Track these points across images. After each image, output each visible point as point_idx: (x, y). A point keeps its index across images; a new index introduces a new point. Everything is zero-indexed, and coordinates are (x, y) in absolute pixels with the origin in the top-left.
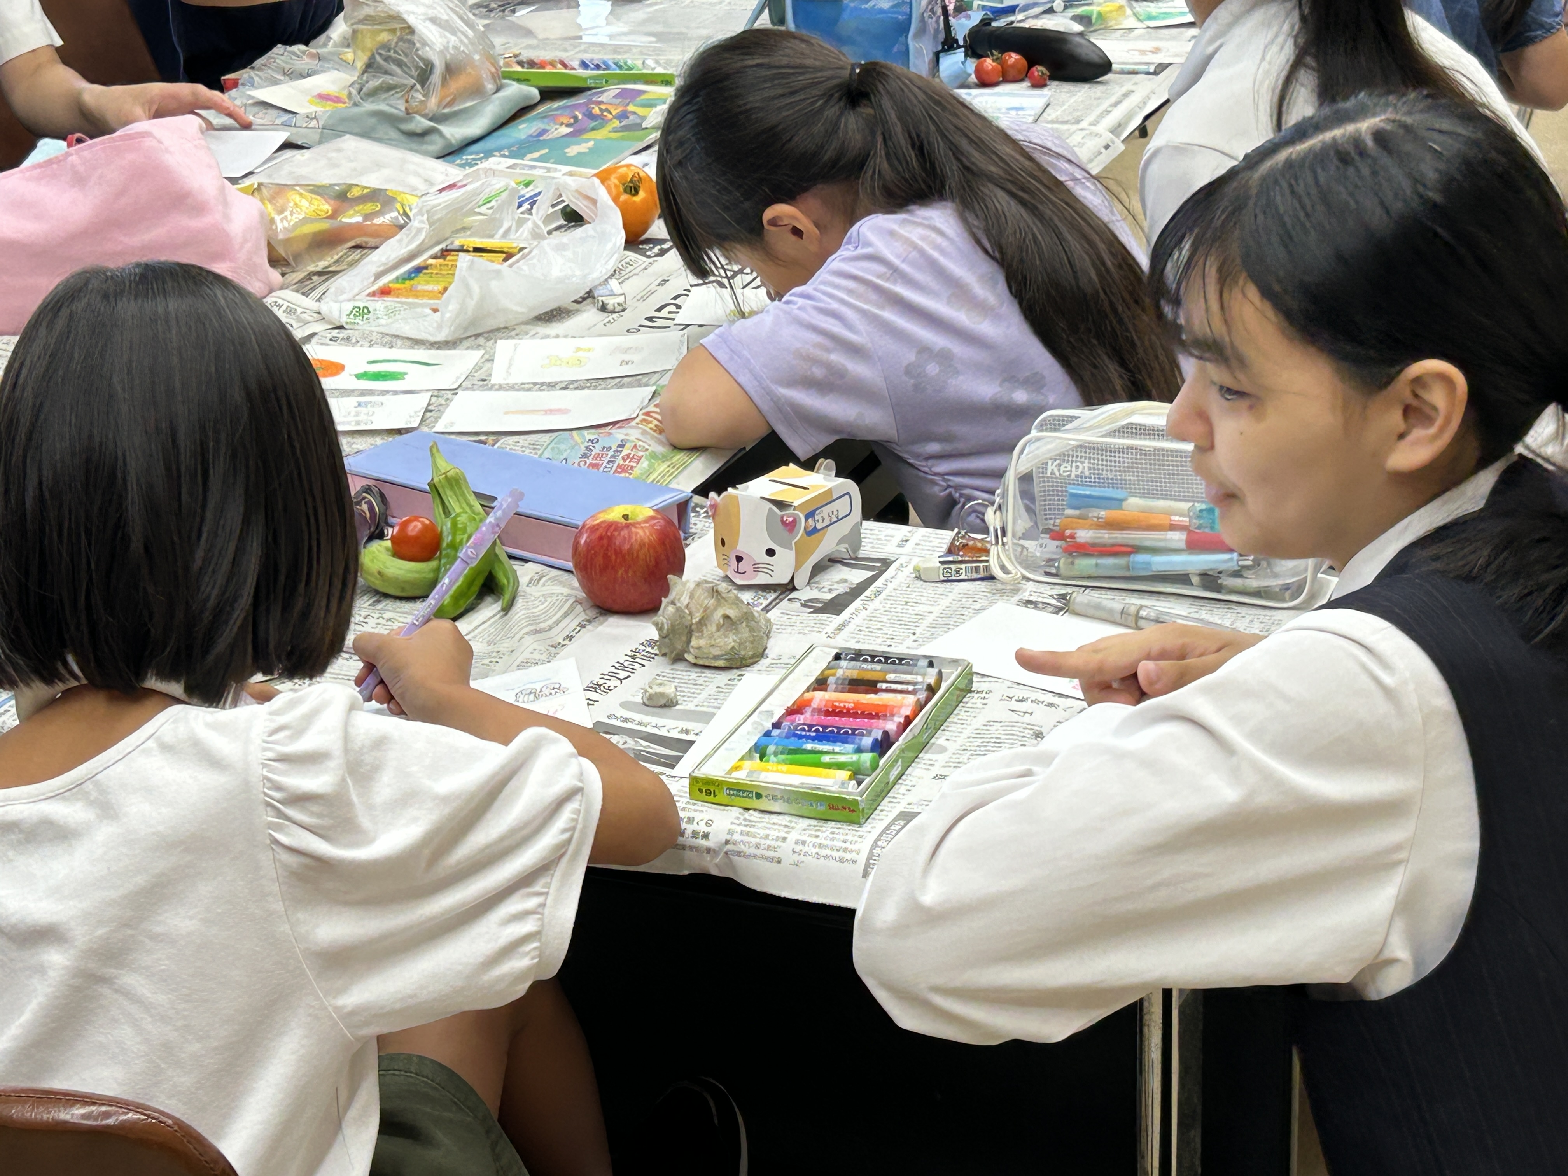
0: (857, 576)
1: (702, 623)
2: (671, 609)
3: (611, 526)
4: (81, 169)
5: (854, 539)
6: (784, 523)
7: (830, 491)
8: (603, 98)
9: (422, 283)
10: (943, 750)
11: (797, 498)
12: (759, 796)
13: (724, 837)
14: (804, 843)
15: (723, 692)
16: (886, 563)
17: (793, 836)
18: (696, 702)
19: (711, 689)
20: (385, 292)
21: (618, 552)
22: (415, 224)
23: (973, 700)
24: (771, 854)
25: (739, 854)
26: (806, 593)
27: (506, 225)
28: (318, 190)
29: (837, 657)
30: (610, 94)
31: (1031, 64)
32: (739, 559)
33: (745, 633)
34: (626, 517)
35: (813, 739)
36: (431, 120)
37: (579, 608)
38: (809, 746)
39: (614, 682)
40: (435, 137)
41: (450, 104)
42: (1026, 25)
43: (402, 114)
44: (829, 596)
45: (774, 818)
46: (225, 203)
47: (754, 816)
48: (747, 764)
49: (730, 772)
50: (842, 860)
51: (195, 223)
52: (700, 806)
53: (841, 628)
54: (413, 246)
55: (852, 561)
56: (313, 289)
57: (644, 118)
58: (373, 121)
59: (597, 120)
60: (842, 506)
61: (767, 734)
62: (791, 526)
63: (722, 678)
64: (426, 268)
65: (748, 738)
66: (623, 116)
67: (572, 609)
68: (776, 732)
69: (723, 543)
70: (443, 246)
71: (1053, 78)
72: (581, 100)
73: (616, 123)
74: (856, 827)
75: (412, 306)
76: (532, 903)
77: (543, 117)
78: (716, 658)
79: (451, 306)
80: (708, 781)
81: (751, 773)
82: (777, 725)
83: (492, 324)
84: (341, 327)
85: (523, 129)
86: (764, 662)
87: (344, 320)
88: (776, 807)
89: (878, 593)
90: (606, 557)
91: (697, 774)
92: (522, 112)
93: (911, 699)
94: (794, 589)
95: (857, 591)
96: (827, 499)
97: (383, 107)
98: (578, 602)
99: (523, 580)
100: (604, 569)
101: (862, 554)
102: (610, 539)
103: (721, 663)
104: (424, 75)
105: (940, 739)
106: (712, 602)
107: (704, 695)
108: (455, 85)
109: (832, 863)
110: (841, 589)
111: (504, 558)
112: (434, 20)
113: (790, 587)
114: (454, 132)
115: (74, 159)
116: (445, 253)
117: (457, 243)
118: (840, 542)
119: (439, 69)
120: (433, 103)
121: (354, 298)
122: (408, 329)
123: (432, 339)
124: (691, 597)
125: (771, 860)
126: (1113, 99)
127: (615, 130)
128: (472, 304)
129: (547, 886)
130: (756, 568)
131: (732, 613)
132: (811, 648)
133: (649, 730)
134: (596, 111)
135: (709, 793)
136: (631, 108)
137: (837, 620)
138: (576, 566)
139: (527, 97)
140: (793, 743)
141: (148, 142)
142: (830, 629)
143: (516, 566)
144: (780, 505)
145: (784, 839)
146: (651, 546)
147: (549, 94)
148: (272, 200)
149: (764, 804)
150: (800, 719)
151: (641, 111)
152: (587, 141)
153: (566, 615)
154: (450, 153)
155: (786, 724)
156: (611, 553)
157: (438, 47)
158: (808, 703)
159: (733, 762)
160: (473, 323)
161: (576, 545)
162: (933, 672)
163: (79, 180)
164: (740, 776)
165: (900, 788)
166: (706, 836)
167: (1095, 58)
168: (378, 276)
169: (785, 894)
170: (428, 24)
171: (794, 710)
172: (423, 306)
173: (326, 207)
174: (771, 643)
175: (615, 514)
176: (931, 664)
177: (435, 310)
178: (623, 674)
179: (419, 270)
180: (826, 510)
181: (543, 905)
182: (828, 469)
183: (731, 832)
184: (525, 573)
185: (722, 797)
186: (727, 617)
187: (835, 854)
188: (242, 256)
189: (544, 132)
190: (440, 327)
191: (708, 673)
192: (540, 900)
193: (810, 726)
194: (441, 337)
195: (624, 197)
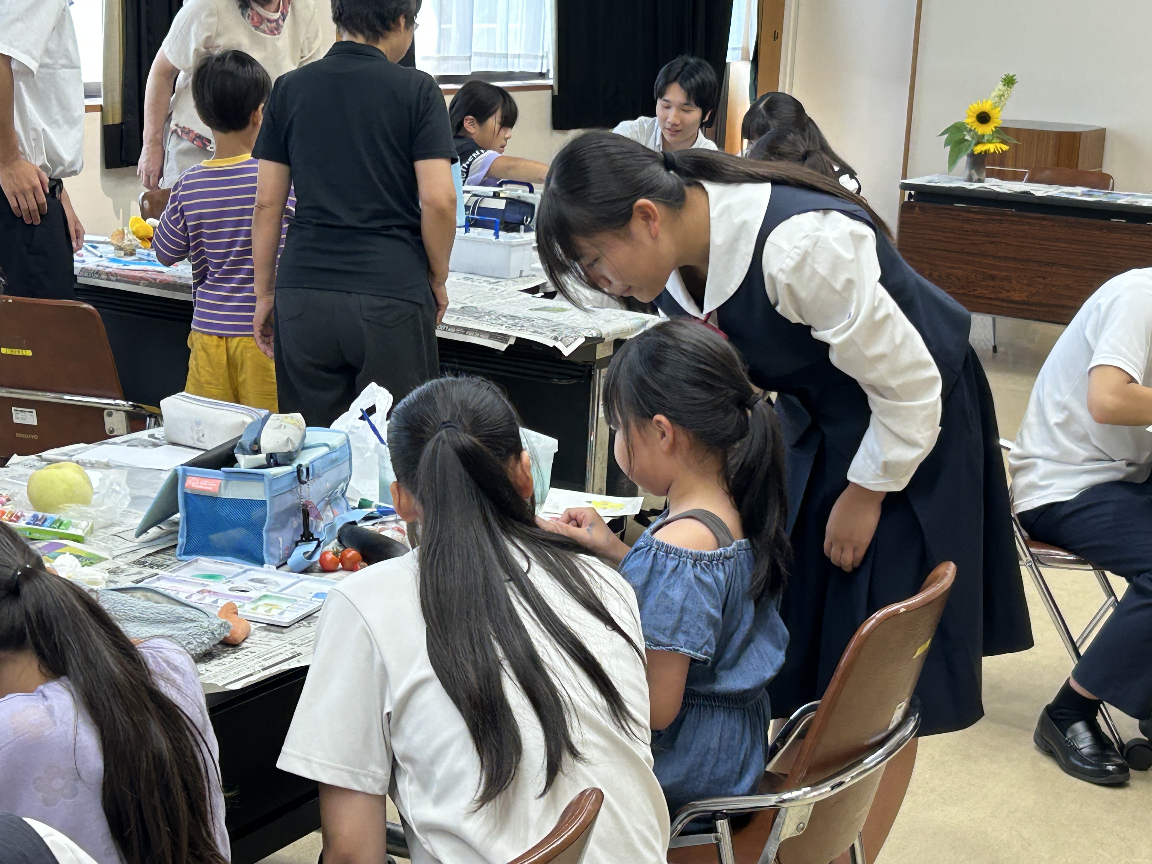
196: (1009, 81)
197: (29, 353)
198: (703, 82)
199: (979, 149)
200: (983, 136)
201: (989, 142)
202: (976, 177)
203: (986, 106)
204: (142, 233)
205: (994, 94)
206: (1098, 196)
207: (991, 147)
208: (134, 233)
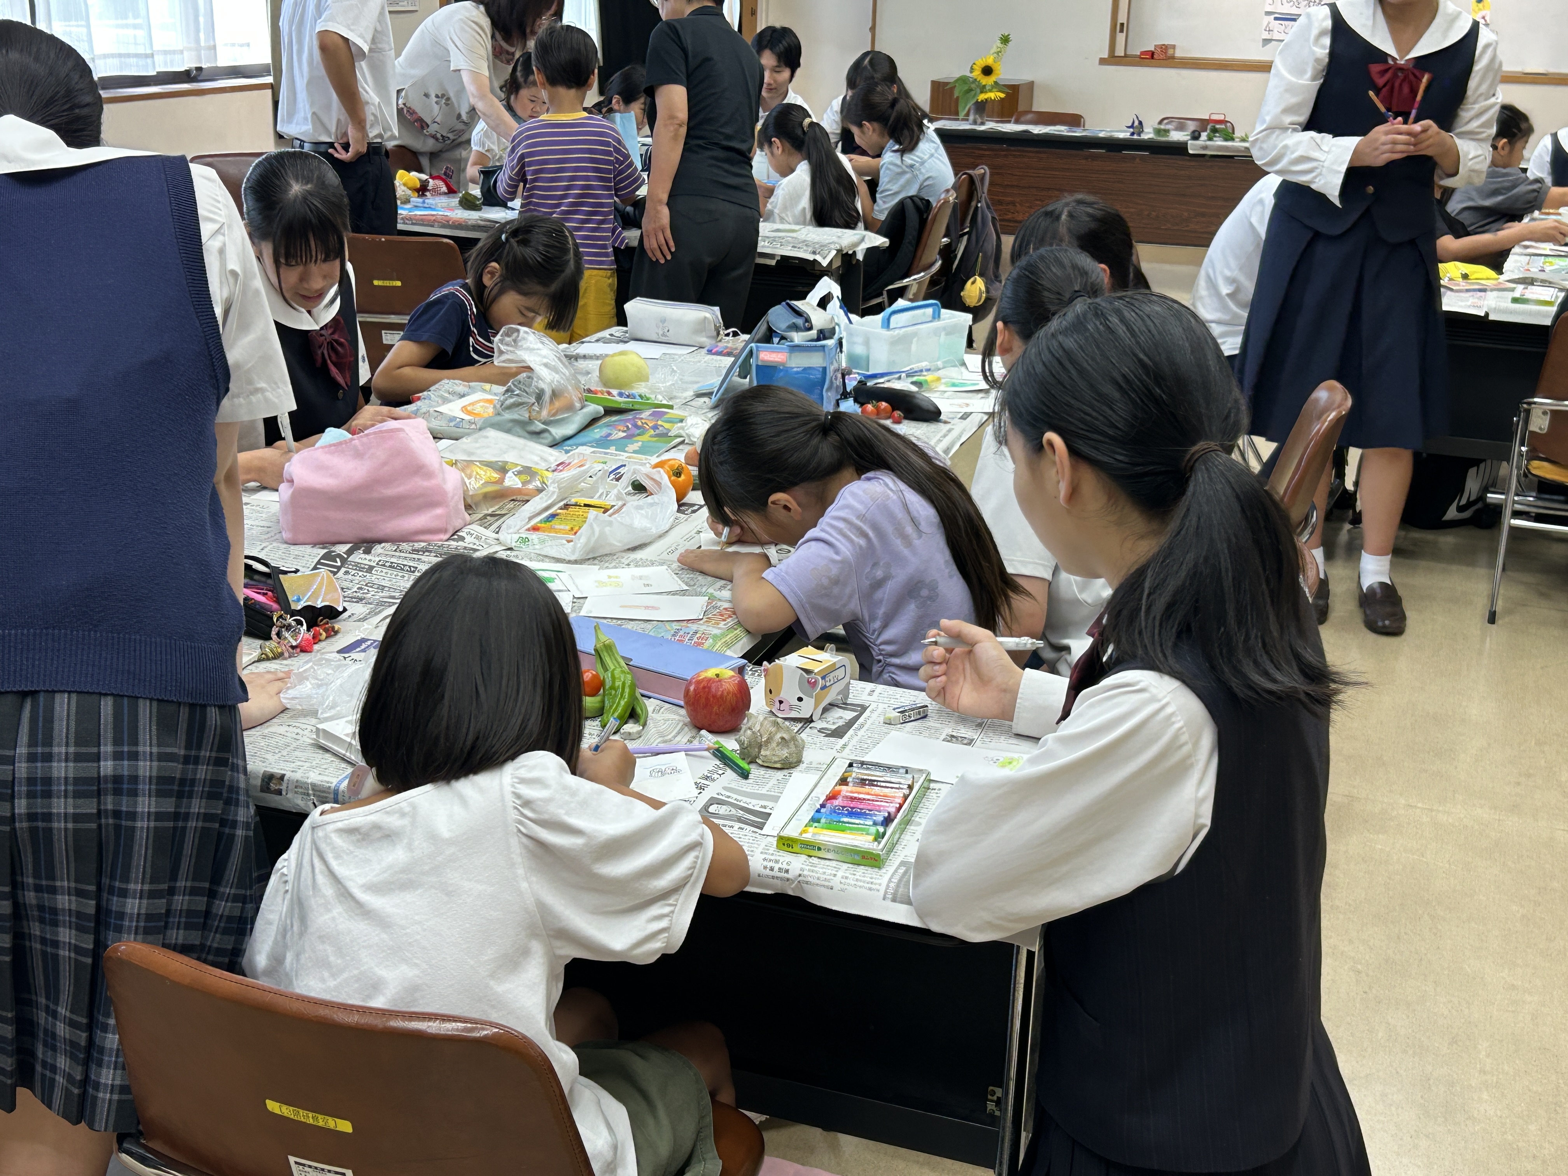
0: (849, 715)
1: (768, 741)
2: (749, 732)
3: (709, 680)
4: (360, 448)
5: (845, 692)
6: (809, 682)
7: (834, 664)
8: (643, 416)
9: (555, 523)
10: (919, 824)
11: (817, 668)
12: (819, 849)
13: (798, 872)
14: (847, 878)
15: (782, 783)
16: (864, 708)
17: (840, 874)
18: (767, 788)
19: (773, 781)
20: (535, 529)
21: (714, 696)
22: (551, 489)
23: (932, 795)
24: (826, 884)
25: (807, 883)
26: (819, 724)
27: (601, 491)
28: (489, 464)
29: (851, 765)
30: (645, 415)
31: (894, 409)
32: (781, 702)
33: (793, 748)
34: (717, 675)
35: (846, 816)
36: (543, 423)
37: (686, 729)
38: (846, 820)
39: (716, 776)
40: (546, 435)
41: (554, 415)
42: (886, 385)
43: (527, 419)
44: (834, 727)
45: (828, 863)
46: (443, 473)
47: (815, 860)
48: (811, 830)
49: (801, 834)
50: (870, 889)
51: (426, 484)
52: (782, 853)
53: (844, 746)
54: (550, 502)
55: (844, 705)
56: (490, 525)
57: (669, 430)
58: (510, 424)
59: (641, 430)
60: (840, 673)
61: (818, 811)
62: (813, 685)
63: (780, 775)
64: (557, 515)
65: (807, 814)
66: (655, 427)
67: (682, 729)
68: (823, 810)
69: (771, 692)
70: (564, 502)
71: (906, 418)
72: (629, 416)
73: (652, 432)
74: (876, 870)
75: (554, 538)
76: (667, 910)
77: (608, 425)
78: (775, 762)
79: (582, 540)
80: (789, 839)
81: (814, 834)
82: (823, 806)
83: (602, 551)
84: (510, 549)
85: (597, 432)
86: (802, 767)
87: (513, 545)
88: (829, 856)
89: (862, 726)
90: (707, 699)
91: (782, 834)
92: (593, 421)
93: (900, 794)
94: (812, 721)
95: (850, 724)
96: (833, 668)
97: (516, 416)
98: (686, 725)
99: (650, 709)
100: (706, 706)
101: (849, 701)
102: (710, 688)
103: (778, 766)
104: (539, 396)
105: (916, 818)
106: (773, 729)
107: (771, 784)
108: (557, 404)
109: (864, 891)
110: (841, 723)
111: (639, 696)
112: (546, 365)
113: (810, 720)
114: (558, 432)
115: (356, 442)
116: (566, 507)
117: (573, 501)
118: (838, 694)
119: (548, 393)
120: (544, 414)
121: (518, 532)
122: (553, 553)
123: (567, 558)
124: (762, 725)
125: (827, 887)
126: (941, 434)
127: (651, 436)
128: (593, 539)
129: (677, 900)
130: (791, 708)
131: (785, 736)
132: (834, 759)
133: (741, 804)
134: (639, 423)
135: (788, 846)
136: (660, 423)
137: (841, 742)
138: (687, 703)
139: (598, 413)
140: (835, 817)
141: (402, 435)
142: (838, 747)
143: (646, 701)
144: (808, 671)
145: (835, 875)
146: (734, 694)
147: (610, 411)
148: (463, 470)
149: (821, 854)
150: (836, 802)
151: (667, 425)
152: (637, 441)
153: (678, 733)
154: (554, 445)
155: (828, 805)
156: (710, 696)
157: (548, 380)
158: (839, 792)
159: (802, 827)
160: (593, 550)
161: (687, 691)
162: (909, 776)
163: (359, 455)
164: (808, 836)
165: (899, 847)
166: (787, 871)
167: (932, 408)
168: (530, 519)
169: (834, 908)
170: (543, 368)
171: (832, 797)
172: (562, 538)
173: (496, 476)
174: (805, 754)
175: (711, 673)
176: (907, 772)
177: (569, 541)
178: (720, 772)
179: (553, 516)
180: (832, 675)
181: (673, 912)
182: (831, 650)
183: (802, 870)
184: (651, 705)
185: (796, 848)
186: (783, 738)
187: (866, 885)
188: (452, 504)
189: (610, 435)
190: (573, 552)
191: (770, 771)
192: (671, 908)
193: (843, 807)
194: (573, 558)
195: (673, 478)
196: (1005, 40)
197: (399, 283)
198: (789, 45)
199: (982, 97)
200: (984, 86)
201: (990, 91)
202: (979, 121)
203: (990, 61)
204: (411, 184)
205: (992, 51)
206: (1078, 133)
207: (992, 95)
208: (405, 185)
